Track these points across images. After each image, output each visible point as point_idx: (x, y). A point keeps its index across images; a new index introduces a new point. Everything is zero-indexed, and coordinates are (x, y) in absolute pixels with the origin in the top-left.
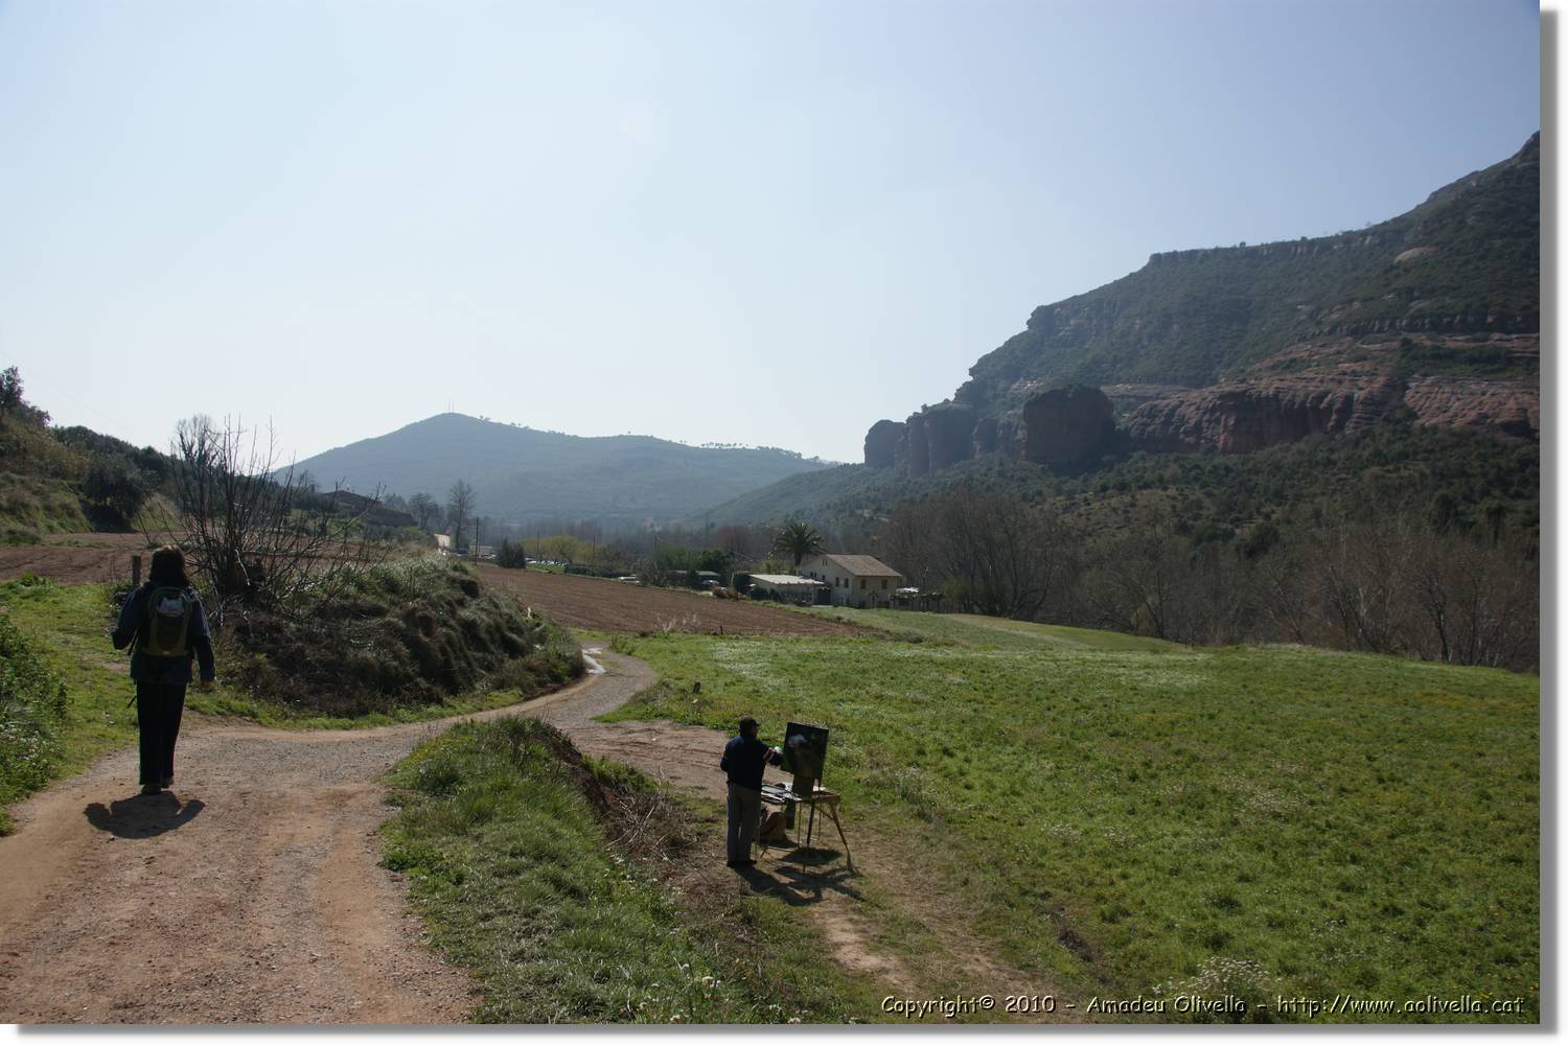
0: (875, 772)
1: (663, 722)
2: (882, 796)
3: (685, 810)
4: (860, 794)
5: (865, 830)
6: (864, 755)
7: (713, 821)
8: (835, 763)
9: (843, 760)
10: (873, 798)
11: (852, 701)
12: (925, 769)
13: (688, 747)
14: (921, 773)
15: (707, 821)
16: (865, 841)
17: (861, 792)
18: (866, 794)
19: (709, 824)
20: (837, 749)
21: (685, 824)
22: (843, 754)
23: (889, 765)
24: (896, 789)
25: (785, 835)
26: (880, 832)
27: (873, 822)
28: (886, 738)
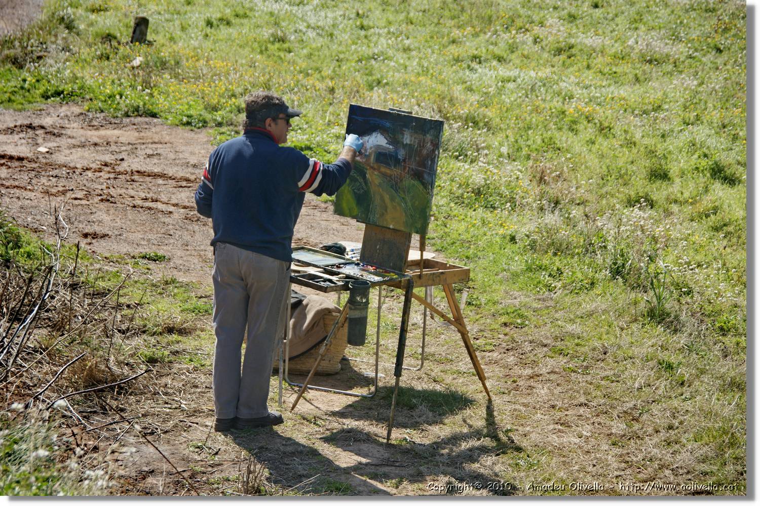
0: (552, 219)
1: (64, 110)
2: (567, 272)
3: (118, 307)
4: (514, 267)
5: (527, 347)
6: (525, 183)
7: (182, 332)
8: (459, 200)
9: (478, 192)
10: (544, 277)
11: (500, 59)
12: (668, 213)
13: (124, 167)
14: (657, 222)
15: (170, 330)
16: (528, 371)
17: (518, 264)
18: (529, 269)
19: (175, 337)
20: (462, 168)
21: (118, 339)
22: (478, 179)
23: (583, 203)
24: (599, 258)
25: (344, 360)
26: (561, 352)
27: (544, 331)
28: (576, 143)
